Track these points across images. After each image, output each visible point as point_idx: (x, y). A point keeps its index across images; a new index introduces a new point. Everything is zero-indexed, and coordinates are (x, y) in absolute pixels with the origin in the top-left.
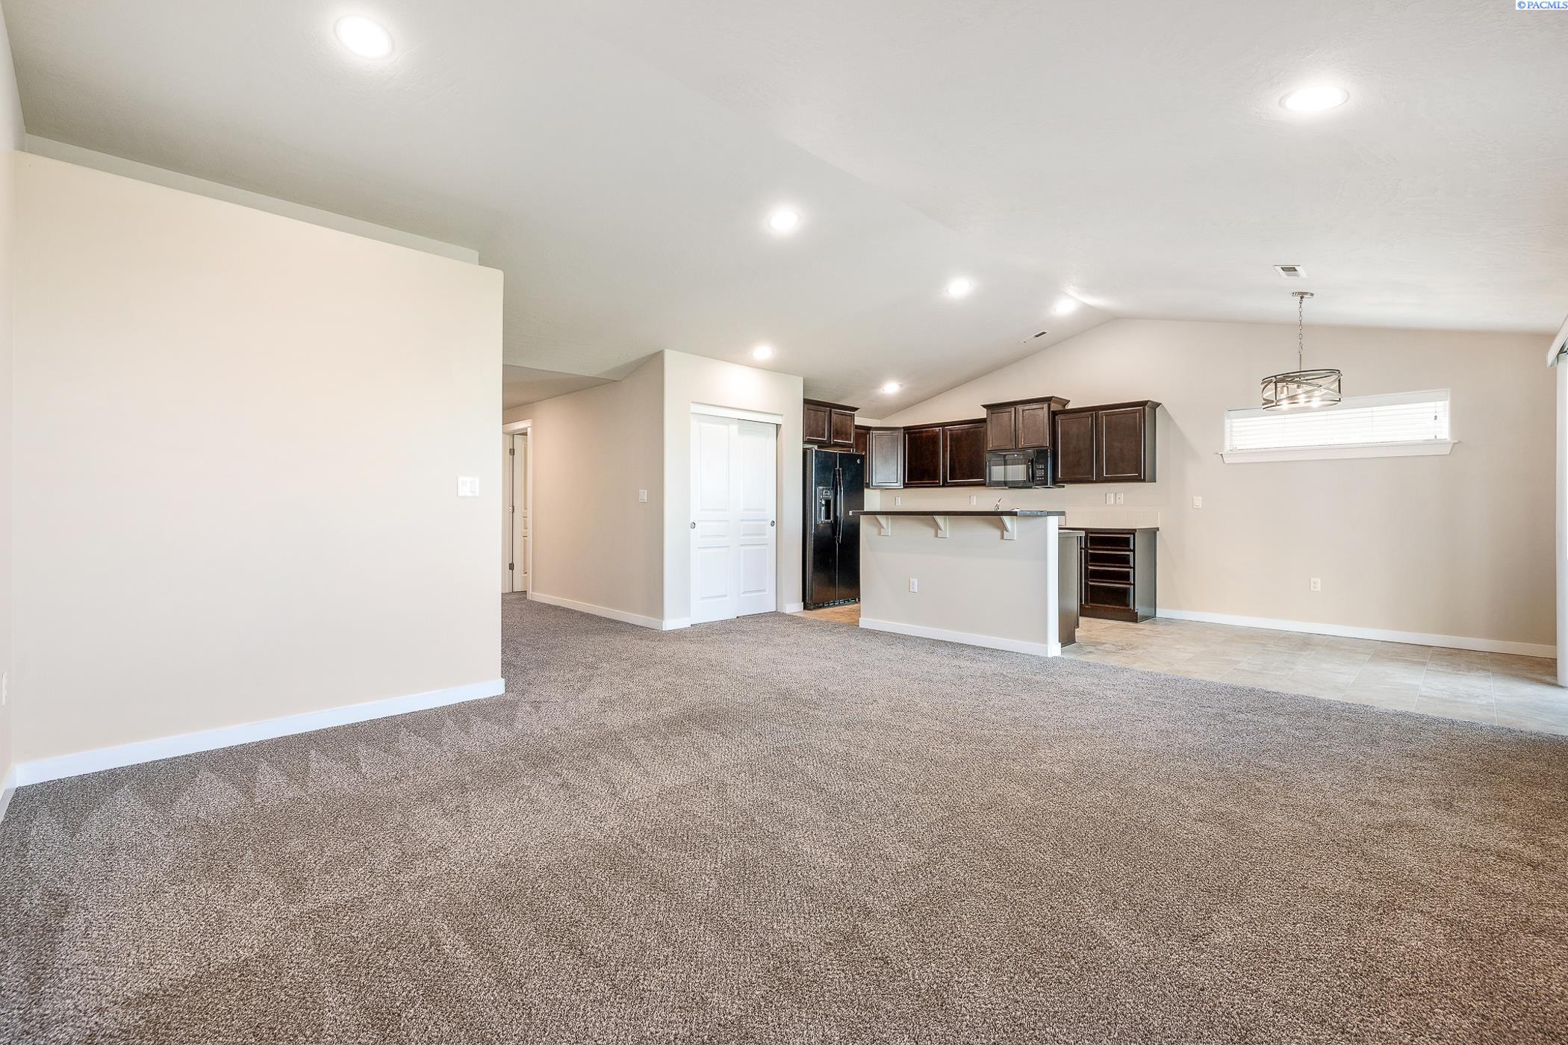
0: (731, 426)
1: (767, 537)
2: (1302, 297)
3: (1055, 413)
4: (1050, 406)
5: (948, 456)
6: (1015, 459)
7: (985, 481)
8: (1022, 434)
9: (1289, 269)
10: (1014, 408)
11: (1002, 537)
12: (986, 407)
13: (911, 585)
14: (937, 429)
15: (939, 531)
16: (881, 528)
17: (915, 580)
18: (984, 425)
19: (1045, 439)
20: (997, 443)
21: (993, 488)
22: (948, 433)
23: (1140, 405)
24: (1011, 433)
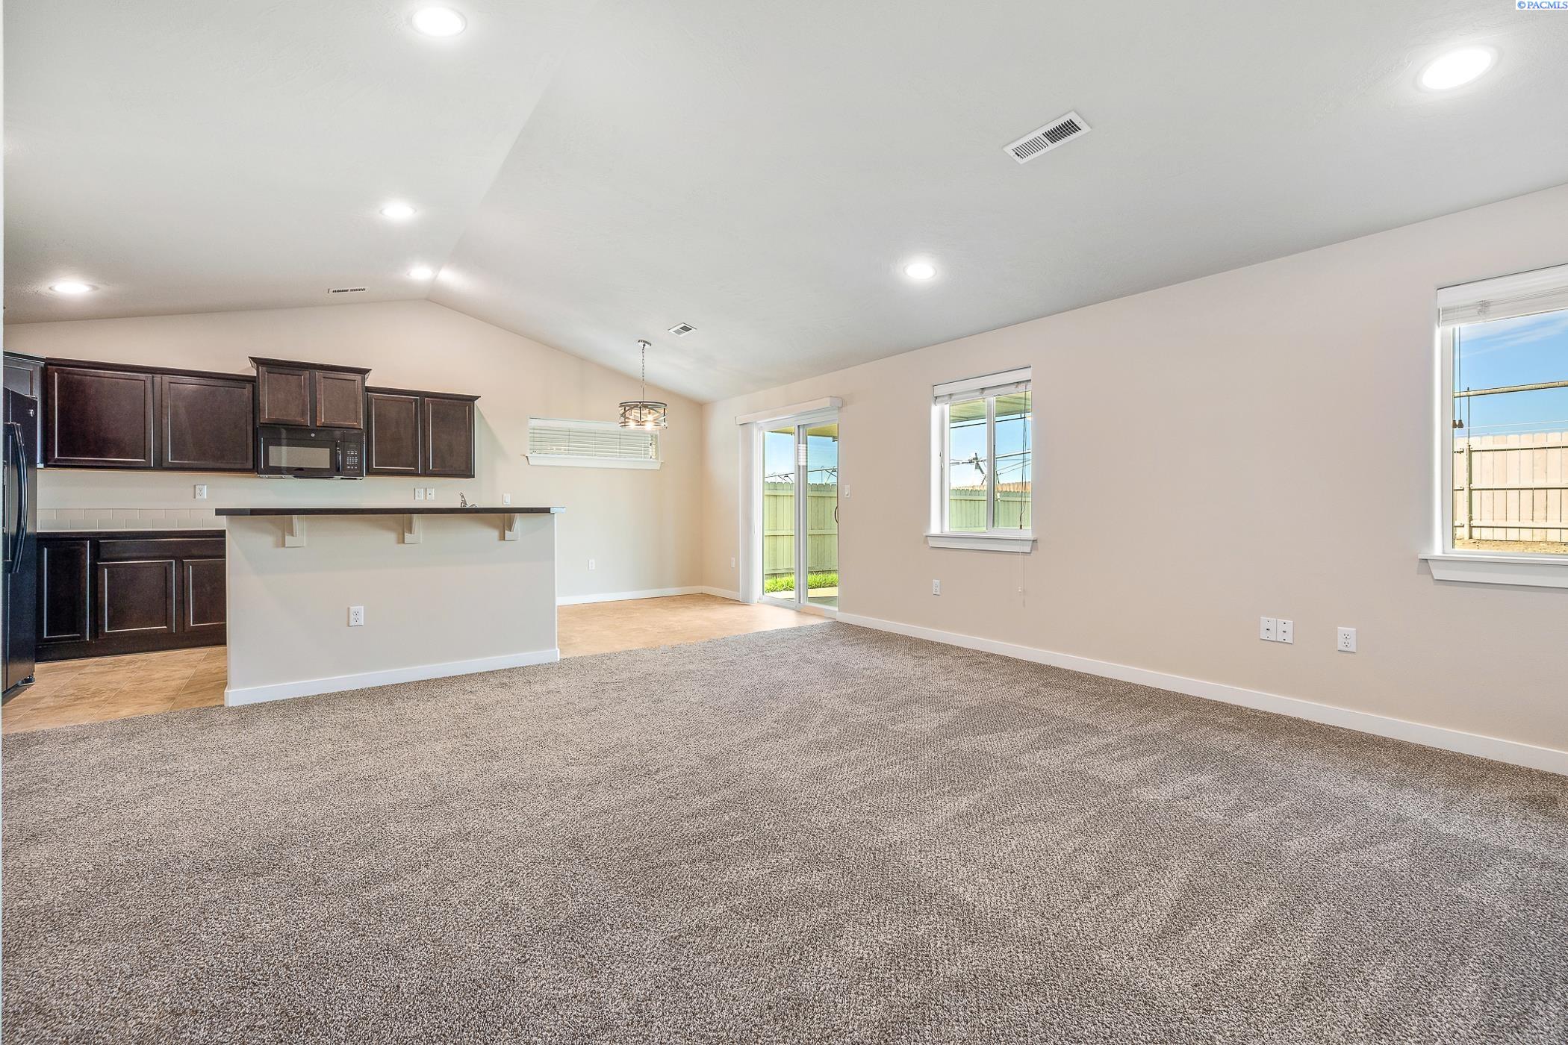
2: (644, 345)
3: (368, 389)
4: (364, 380)
5: (168, 421)
6: (312, 439)
7: (256, 466)
8: (322, 408)
9: (686, 329)
10: (308, 372)
11: (503, 538)
12: (258, 362)
13: (352, 617)
14: (142, 376)
15: (407, 535)
16: (286, 537)
17: (361, 609)
18: (249, 387)
19: (357, 419)
20: (277, 415)
21: (267, 476)
22: (168, 386)
23: (472, 399)
24: (304, 404)
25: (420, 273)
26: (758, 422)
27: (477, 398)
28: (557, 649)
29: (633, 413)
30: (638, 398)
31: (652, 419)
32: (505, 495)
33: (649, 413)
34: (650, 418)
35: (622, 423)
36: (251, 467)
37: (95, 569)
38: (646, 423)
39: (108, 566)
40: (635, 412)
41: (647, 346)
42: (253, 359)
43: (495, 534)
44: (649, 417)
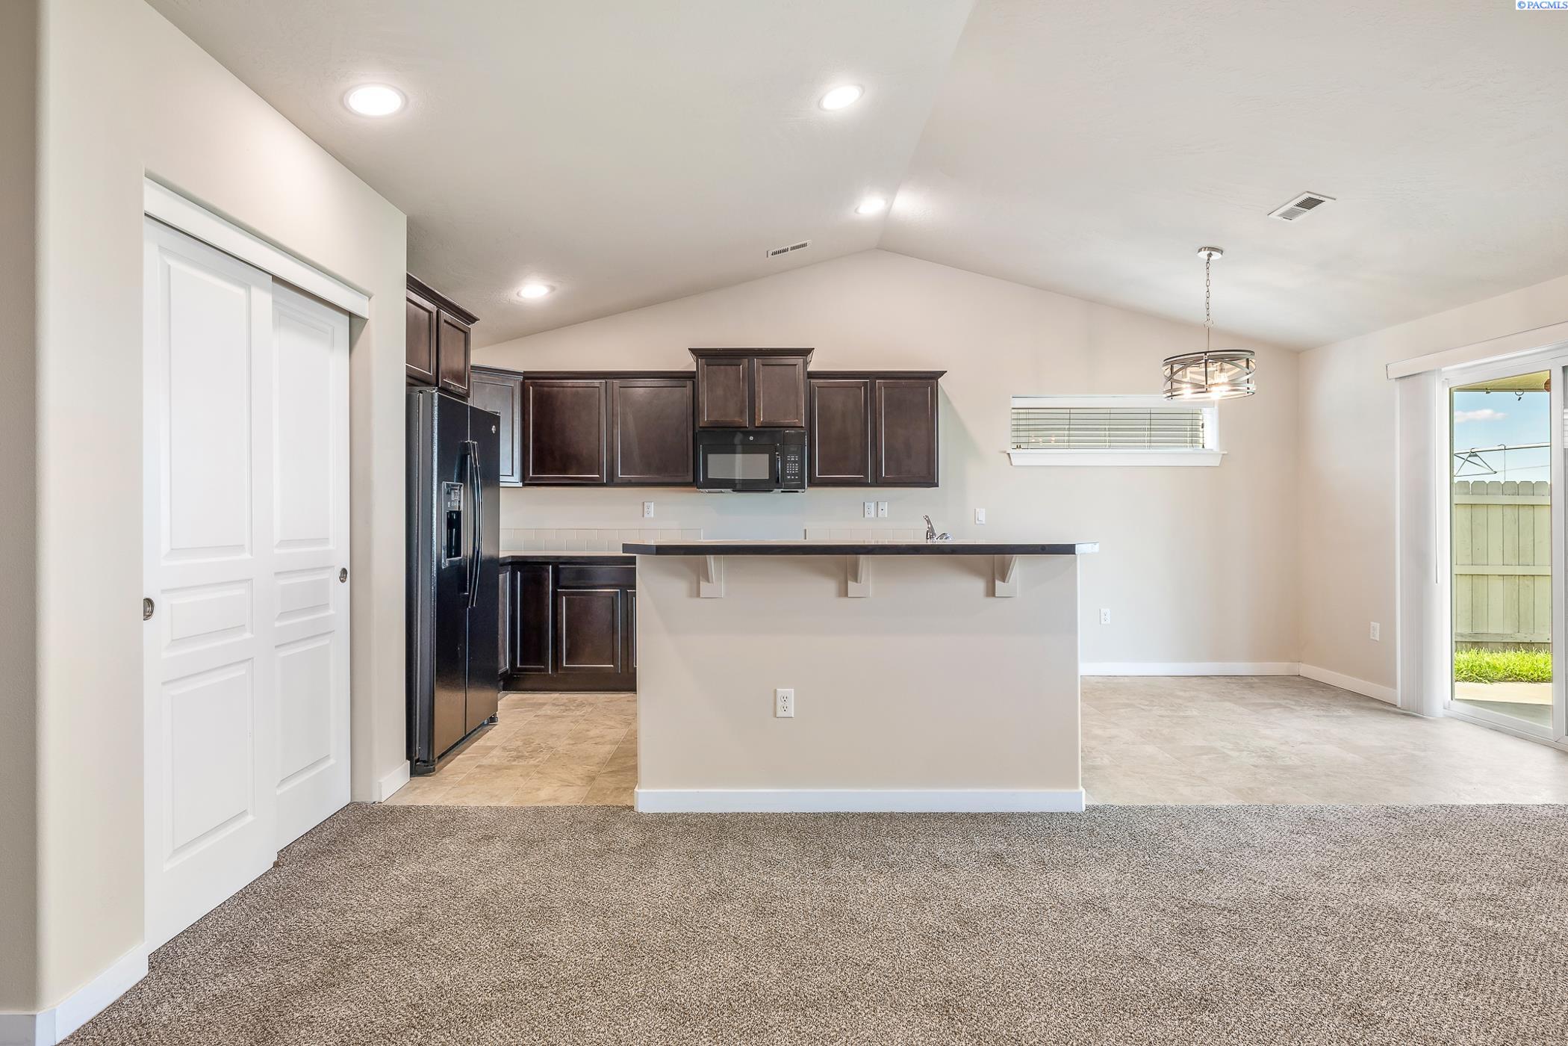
0: (254, 290)
1: (331, 612)
2: (1210, 255)
3: (812, 375)
4: (806, 364)
5: (618, 432)
6: (751, 443)
7: (695, 479)
8: (761, 405)
9: (1310, 203)
10: (747, 360)
11: (991, 592)
12: (697, 353)
13: (780, 704)
14: (596, 382)
15: (851, 584)
16: (701, 582)
17: (790, 692)
18: (689, 383)
19: (797, 415)
20: (717, 417)
21: (707, 490)
22: (618, 391)
23: (932, 378)
24: (743, 401)
25: (870, 206)
26: (1443, 369)
27: (942, 373)
28: (1081, 789)
29: (1188, 375)
30: (1200, 346)
31: (1226, 380)
32: (978, 510)
33: (1222, 370)
34: (1223, 378)
35: (1168, 391)
36: (691, 480)
37: (556, 596)
38: (1213, 388)
39: (566, 594)
40: (1194, 373)
41: (1216, 256)
42: (693, 351)
43: (979, 585)
44: (1221, 377)
